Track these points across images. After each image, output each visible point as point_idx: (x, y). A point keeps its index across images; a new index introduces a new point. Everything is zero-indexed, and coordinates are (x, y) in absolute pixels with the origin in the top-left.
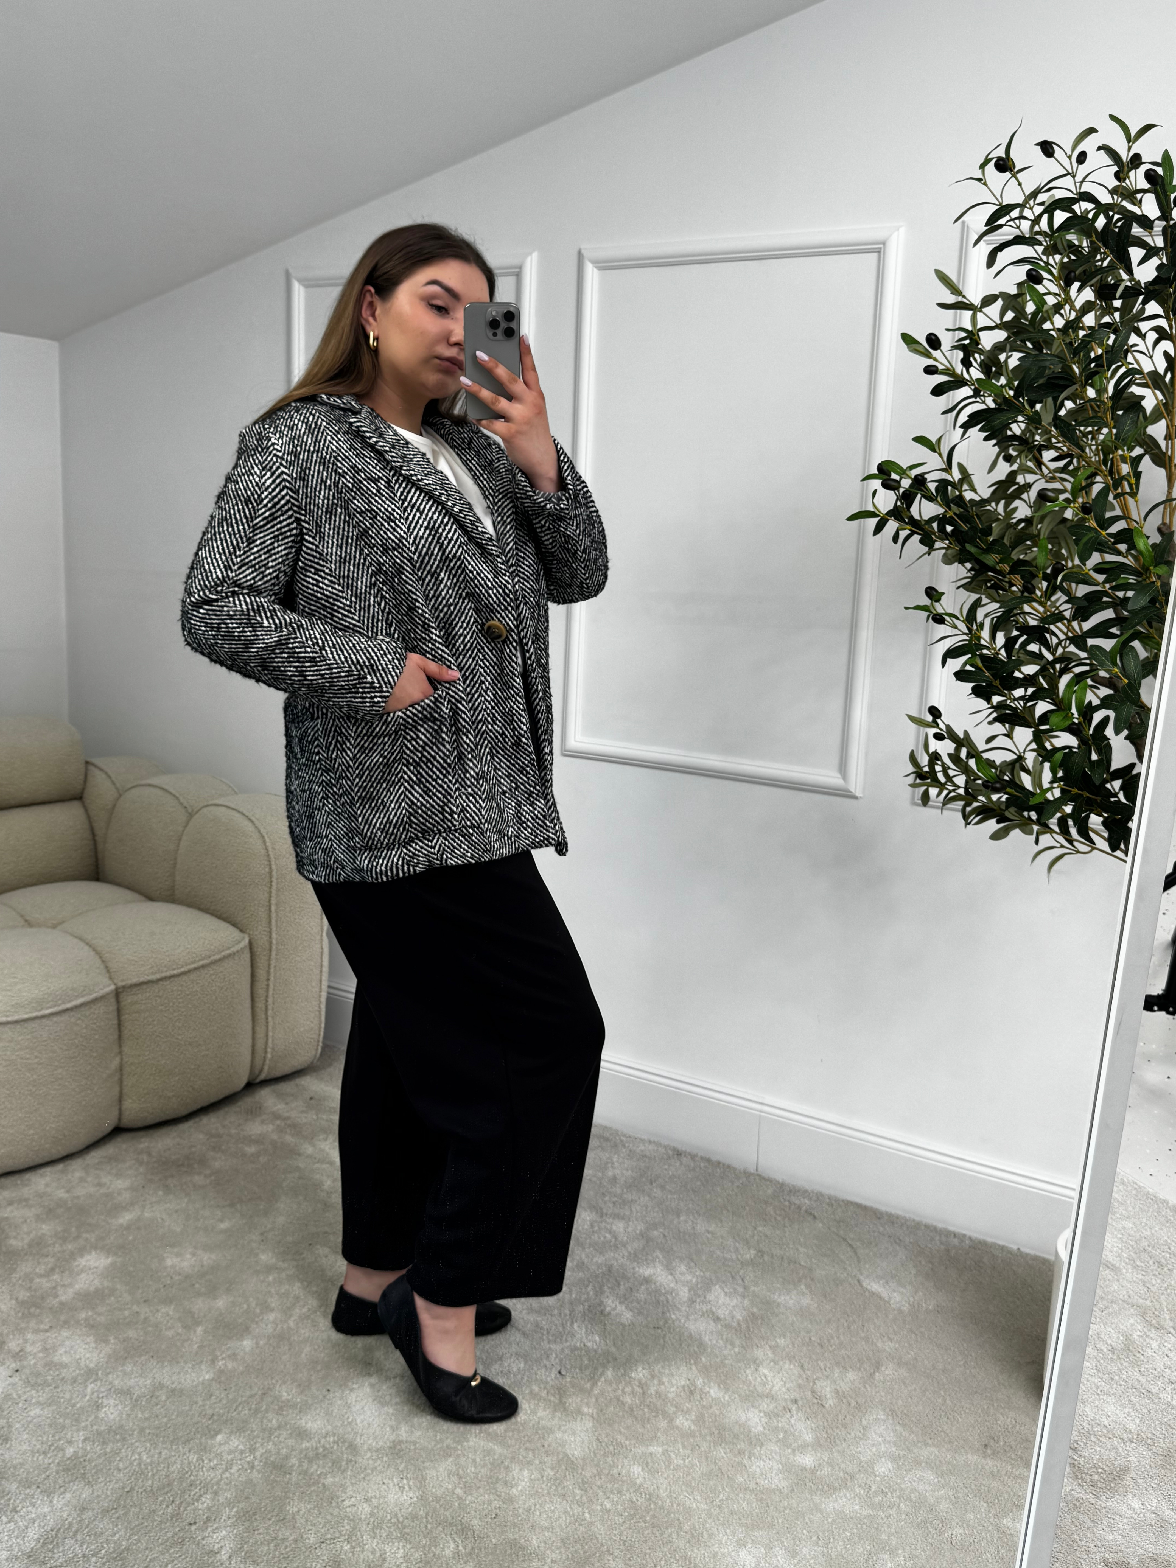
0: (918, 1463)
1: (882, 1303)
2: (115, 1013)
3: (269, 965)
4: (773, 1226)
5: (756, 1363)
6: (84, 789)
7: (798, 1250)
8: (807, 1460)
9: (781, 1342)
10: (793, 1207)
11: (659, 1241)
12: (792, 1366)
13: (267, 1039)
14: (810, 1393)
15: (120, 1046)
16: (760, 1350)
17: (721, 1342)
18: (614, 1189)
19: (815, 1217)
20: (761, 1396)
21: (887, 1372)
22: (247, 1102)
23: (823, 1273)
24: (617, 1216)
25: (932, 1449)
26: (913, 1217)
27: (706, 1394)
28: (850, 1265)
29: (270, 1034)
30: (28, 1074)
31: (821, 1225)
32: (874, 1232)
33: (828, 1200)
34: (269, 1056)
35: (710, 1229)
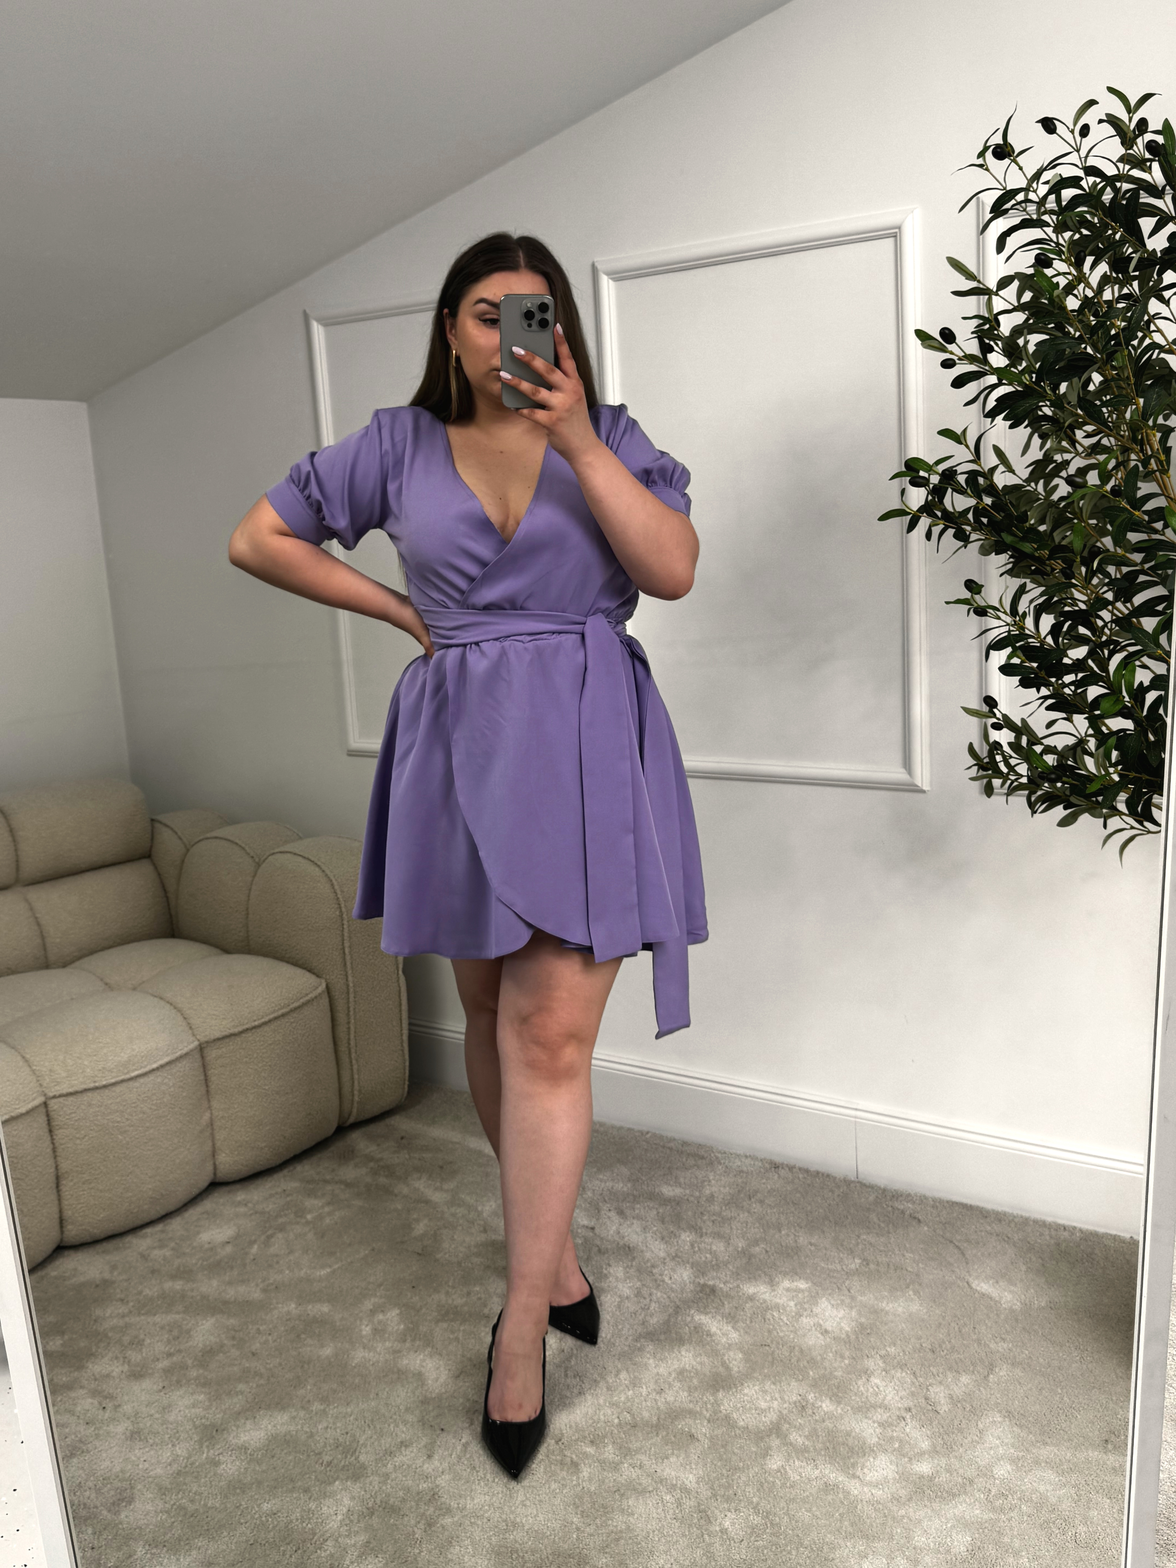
0: (1037, 1462)
1: (992, 1303)
2: (202, 1070)
3: (349, 1008)
4: (877, 1234)
5: (867, 1373)
6: (151, 847)
7: (904, 1256)
8: (924, 1468)
9: (892, 1350)
10: (897, 1212)
11: (762, 1257)
12: (904, 1374)
13: (353, 1082)
14: (923, 1401)
15: (209, 1101)
16: (870, 1360)
17: (831, 1355)
18: (712, 1207)
19: (919, 1221)
20: (874, 1407)
21: (1001, 1374)
22: (339, 1146)
23: (931, 1277)
24: (719, 1236)
25: (1052, 1448)
26: (1020, 1213)
27: (818, 1408)
28: (958, 1267)
29: (356, 1076)
30: (120, 1137)
31: (926, 1228)
32: (981, 1231)
33: (932, 1203)
34: (356, 1098)
35: (813, 1241)
